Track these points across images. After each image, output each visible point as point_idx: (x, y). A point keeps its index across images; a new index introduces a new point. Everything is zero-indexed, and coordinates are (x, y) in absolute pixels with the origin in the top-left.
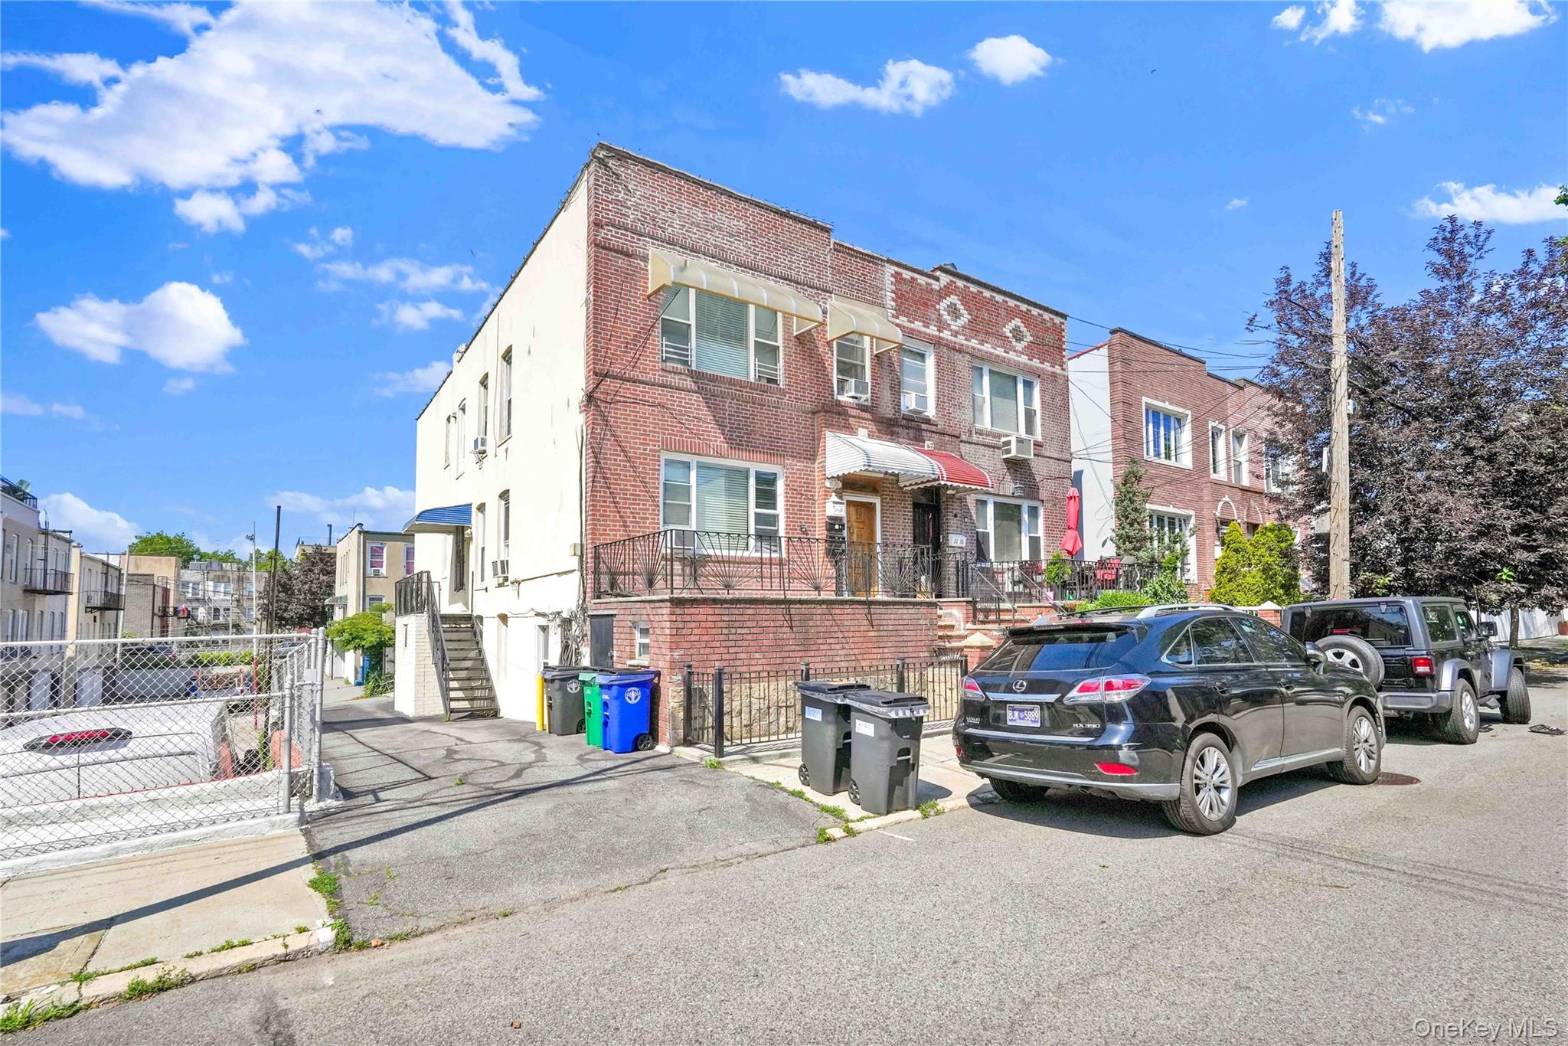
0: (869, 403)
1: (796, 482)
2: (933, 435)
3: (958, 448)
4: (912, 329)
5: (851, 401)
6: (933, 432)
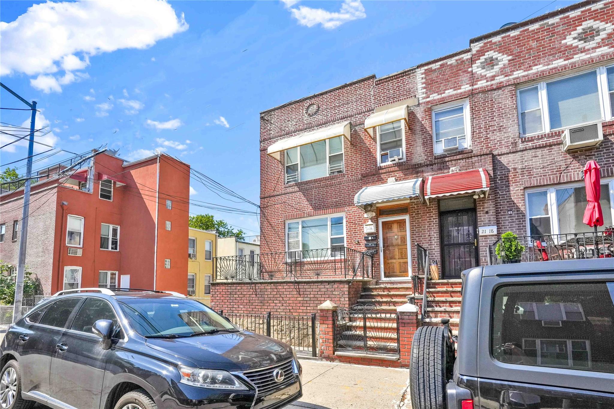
0: (404, 160)
2: (459, 161)
3: (489, 162)
4: (443, 98)
5: (391, 163)
6: (457, 160)
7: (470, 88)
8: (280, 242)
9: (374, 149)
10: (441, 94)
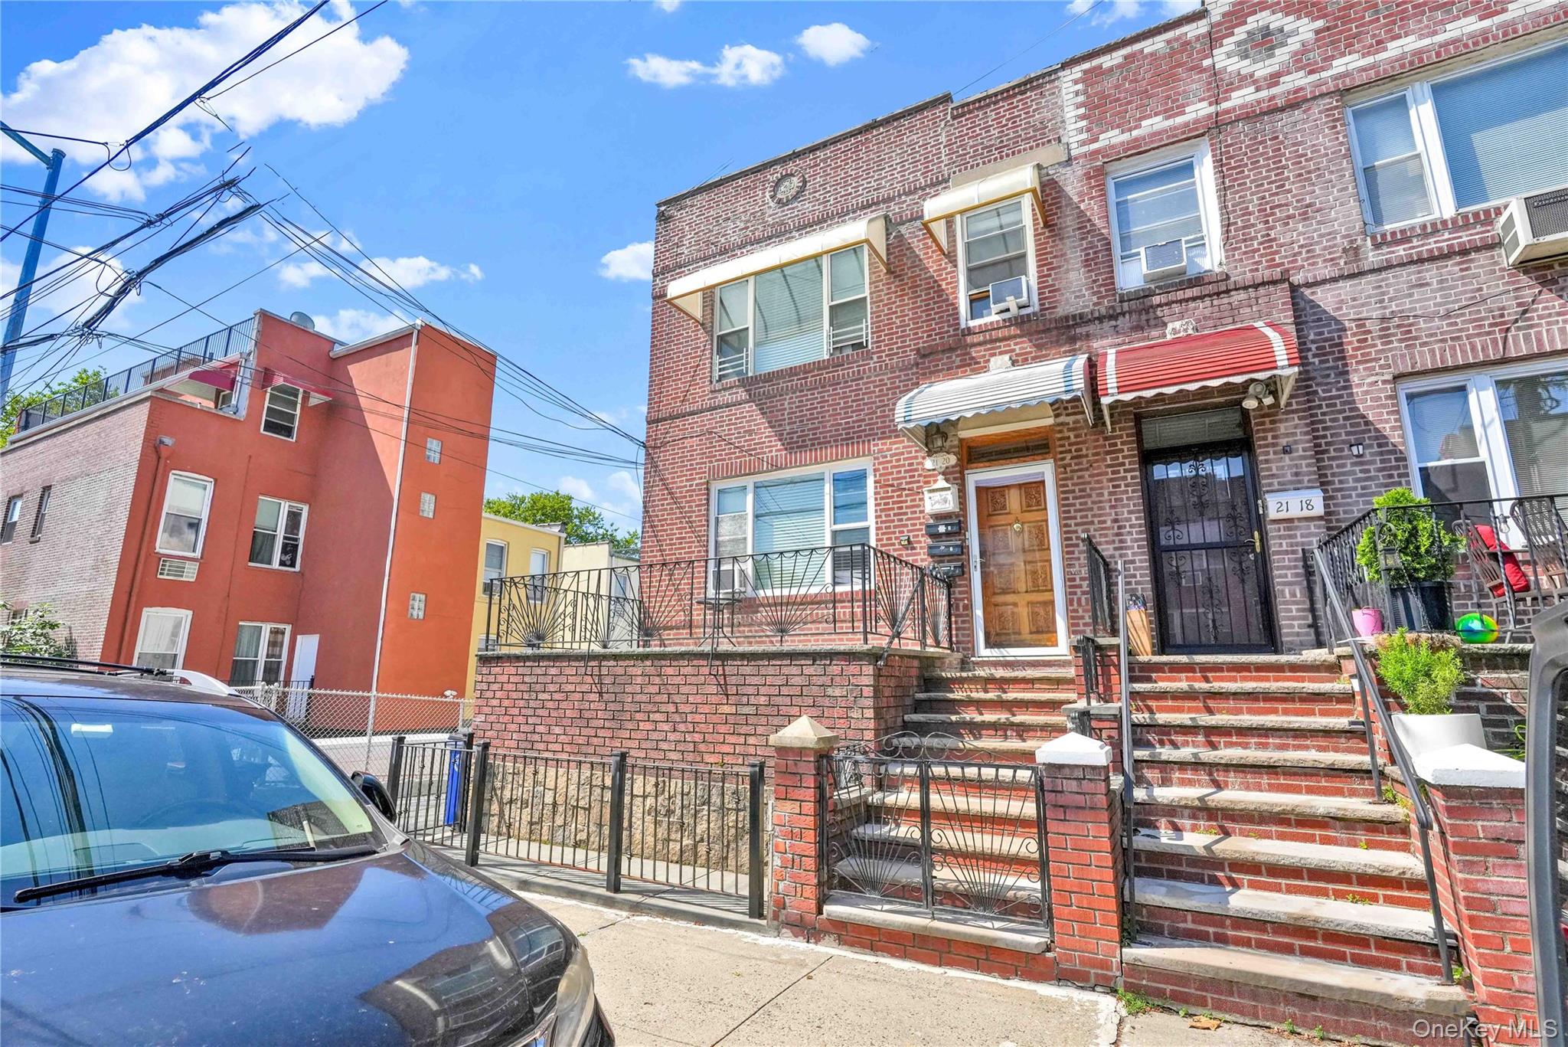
0: (1034, 309)
2: (1193, 304)
3: (1284, 304)
4: (1136, 140)
5: (997, 318)
6: (1187, 300)
7: (1212, 109)
8: (693, 542)
9: (951, 283)
10: (1130, 130)
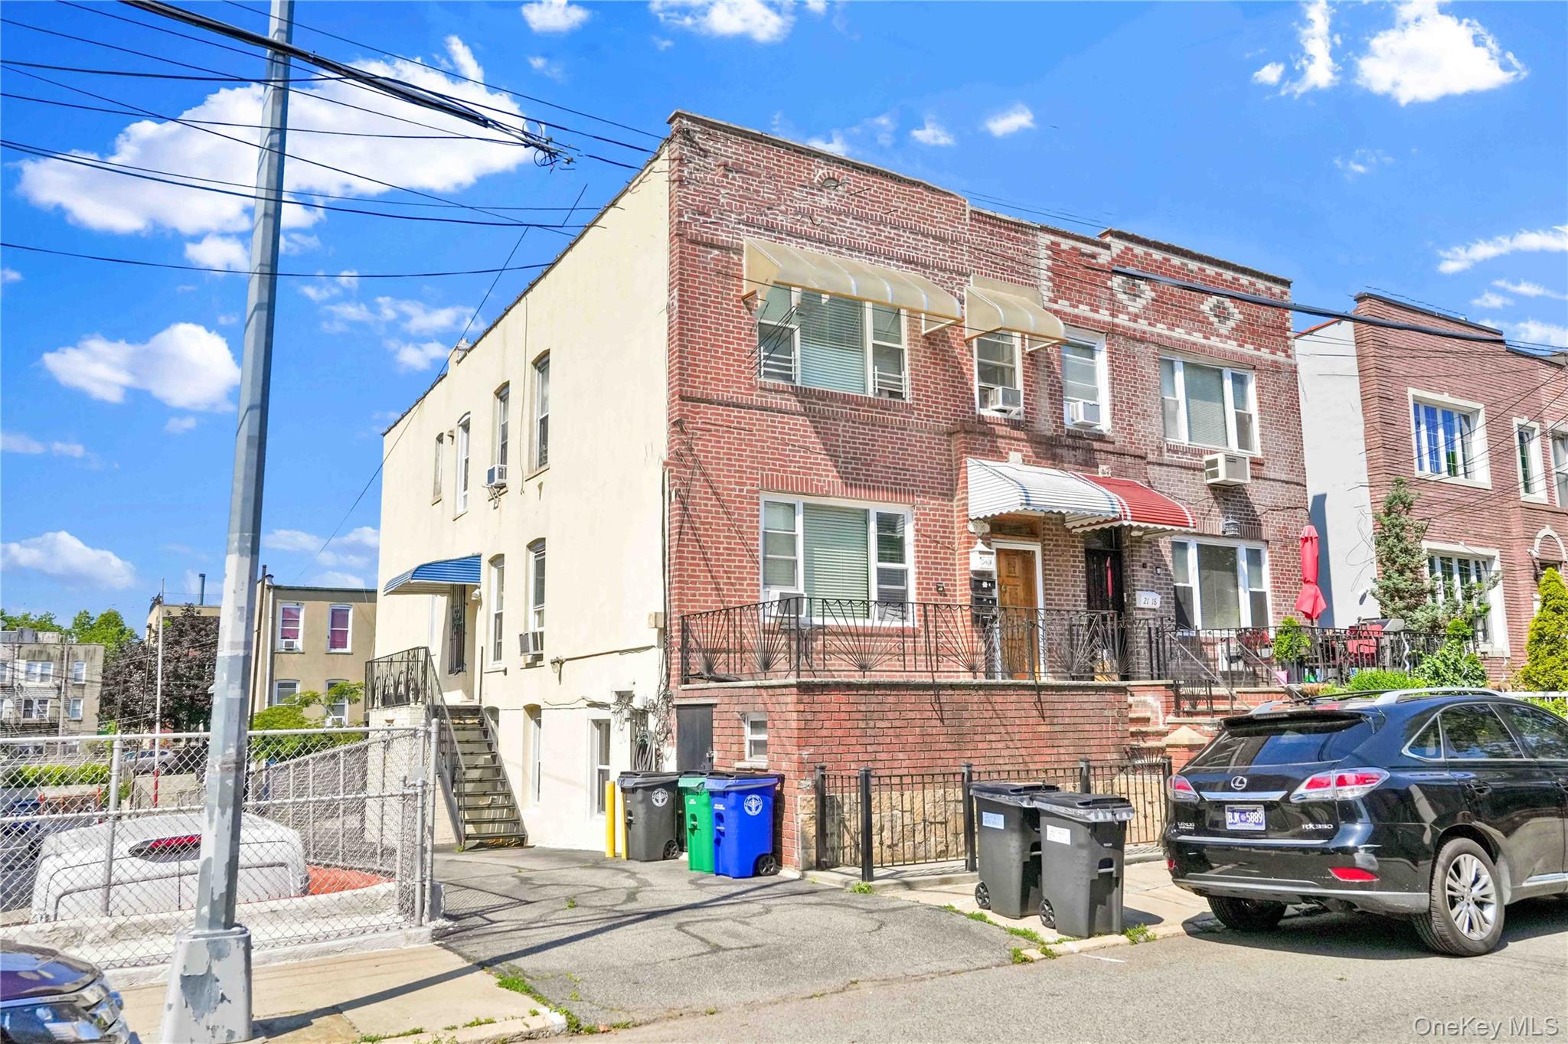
0: (1022, 418)
1: (929, 525)
2: (1110, 456)
4: (1076, 316)
5: (999, 415)
8: (745, 556)
10: (1073, 306)
